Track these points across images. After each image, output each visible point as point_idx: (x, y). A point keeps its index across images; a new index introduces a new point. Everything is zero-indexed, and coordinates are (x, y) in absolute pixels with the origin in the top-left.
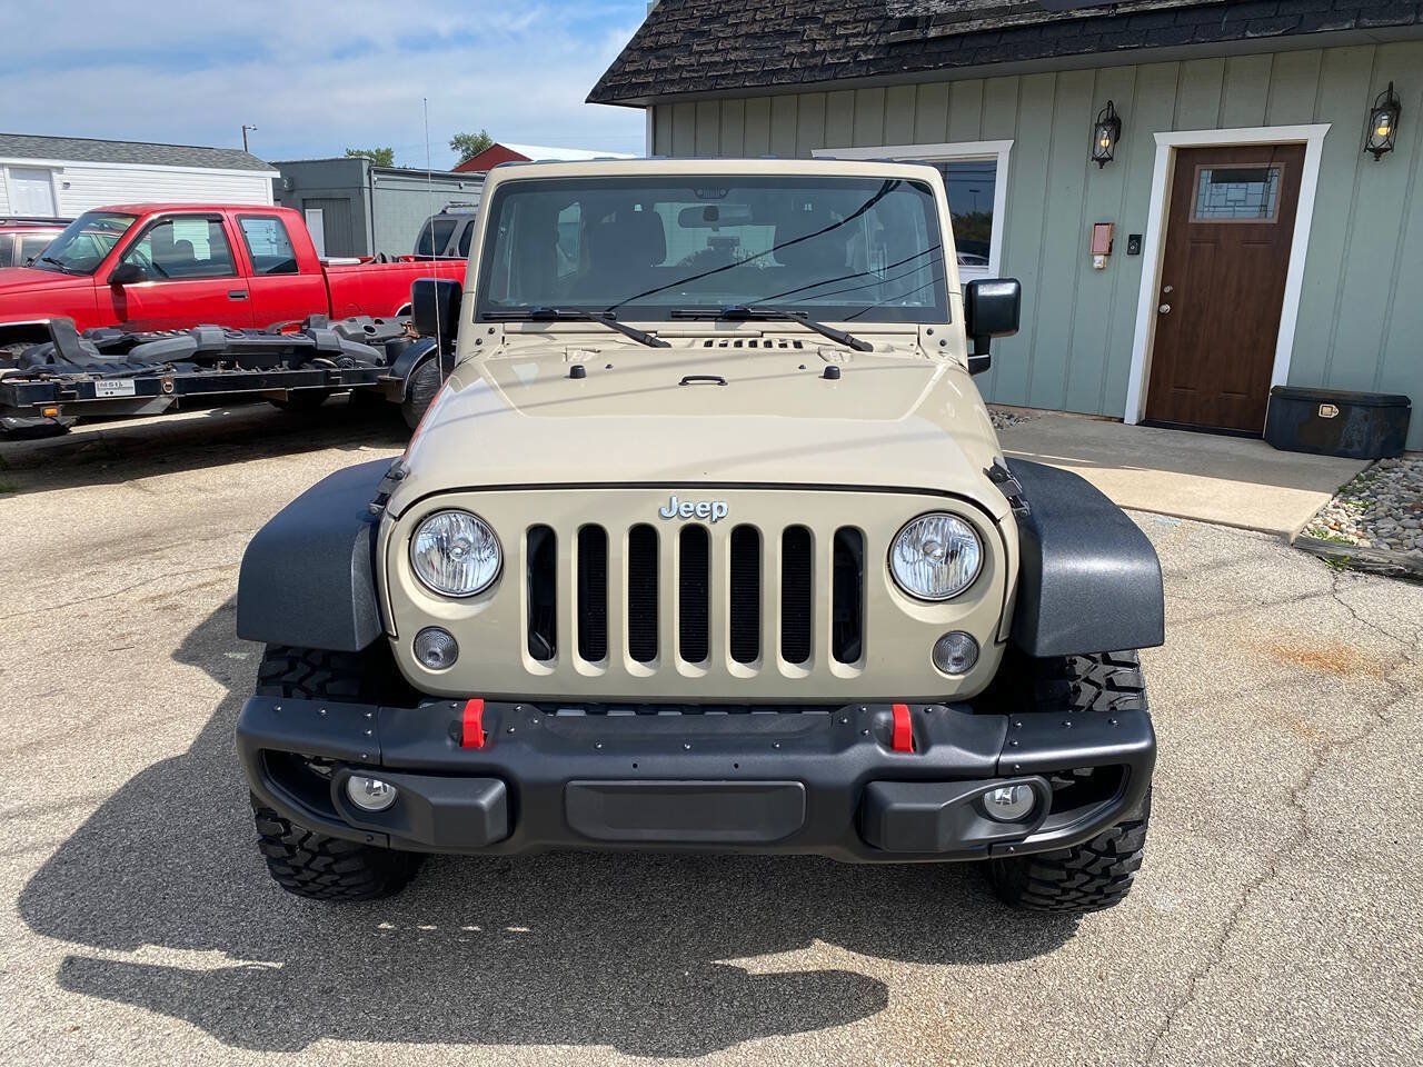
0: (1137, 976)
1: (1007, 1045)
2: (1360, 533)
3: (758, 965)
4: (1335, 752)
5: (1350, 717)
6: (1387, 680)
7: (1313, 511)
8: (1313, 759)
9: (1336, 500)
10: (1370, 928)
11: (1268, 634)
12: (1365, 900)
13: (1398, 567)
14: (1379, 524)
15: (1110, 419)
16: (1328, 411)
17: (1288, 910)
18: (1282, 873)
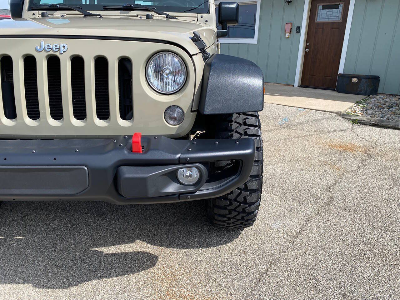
0: (259, 252)
1: (199, 281)
2: (362, 113)
3: (107, 250)
4: (346, 175)
5: (353, 164)
6: (366, 153)
7: (348, 107)
8: (338, 177)
9: (356, 105)
10: (351, 233)
11: (329, 141)
12: (351, 223)
13: (373, 122)
14: (368, 111)
15: (290, 85)
16: (355, 80)
17: (322, 227)
18: (322, 214)
